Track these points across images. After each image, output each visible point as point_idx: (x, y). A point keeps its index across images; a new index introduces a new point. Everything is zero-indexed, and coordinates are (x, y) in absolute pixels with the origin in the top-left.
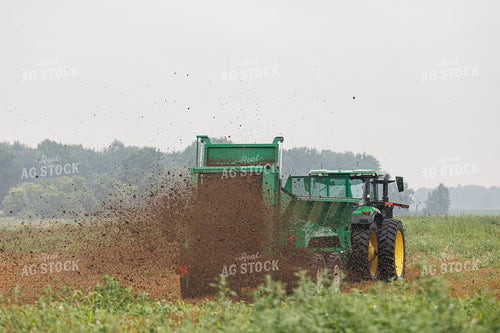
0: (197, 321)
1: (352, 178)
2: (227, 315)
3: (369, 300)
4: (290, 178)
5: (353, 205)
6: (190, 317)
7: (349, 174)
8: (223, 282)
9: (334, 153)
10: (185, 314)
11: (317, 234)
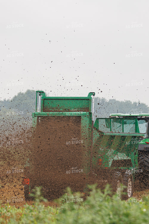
0: (20, 219)
1: (139, 119)
2: (41, 215)
3: (141, 206)
4: (98, 119)
5: (140, 138)
6: (15, 217)
7: (137, 116)
8: (38, 193)
9: (118, 102)
10: (12, 215)
11: (116, 158)
